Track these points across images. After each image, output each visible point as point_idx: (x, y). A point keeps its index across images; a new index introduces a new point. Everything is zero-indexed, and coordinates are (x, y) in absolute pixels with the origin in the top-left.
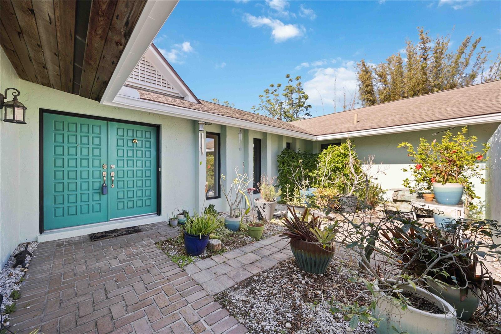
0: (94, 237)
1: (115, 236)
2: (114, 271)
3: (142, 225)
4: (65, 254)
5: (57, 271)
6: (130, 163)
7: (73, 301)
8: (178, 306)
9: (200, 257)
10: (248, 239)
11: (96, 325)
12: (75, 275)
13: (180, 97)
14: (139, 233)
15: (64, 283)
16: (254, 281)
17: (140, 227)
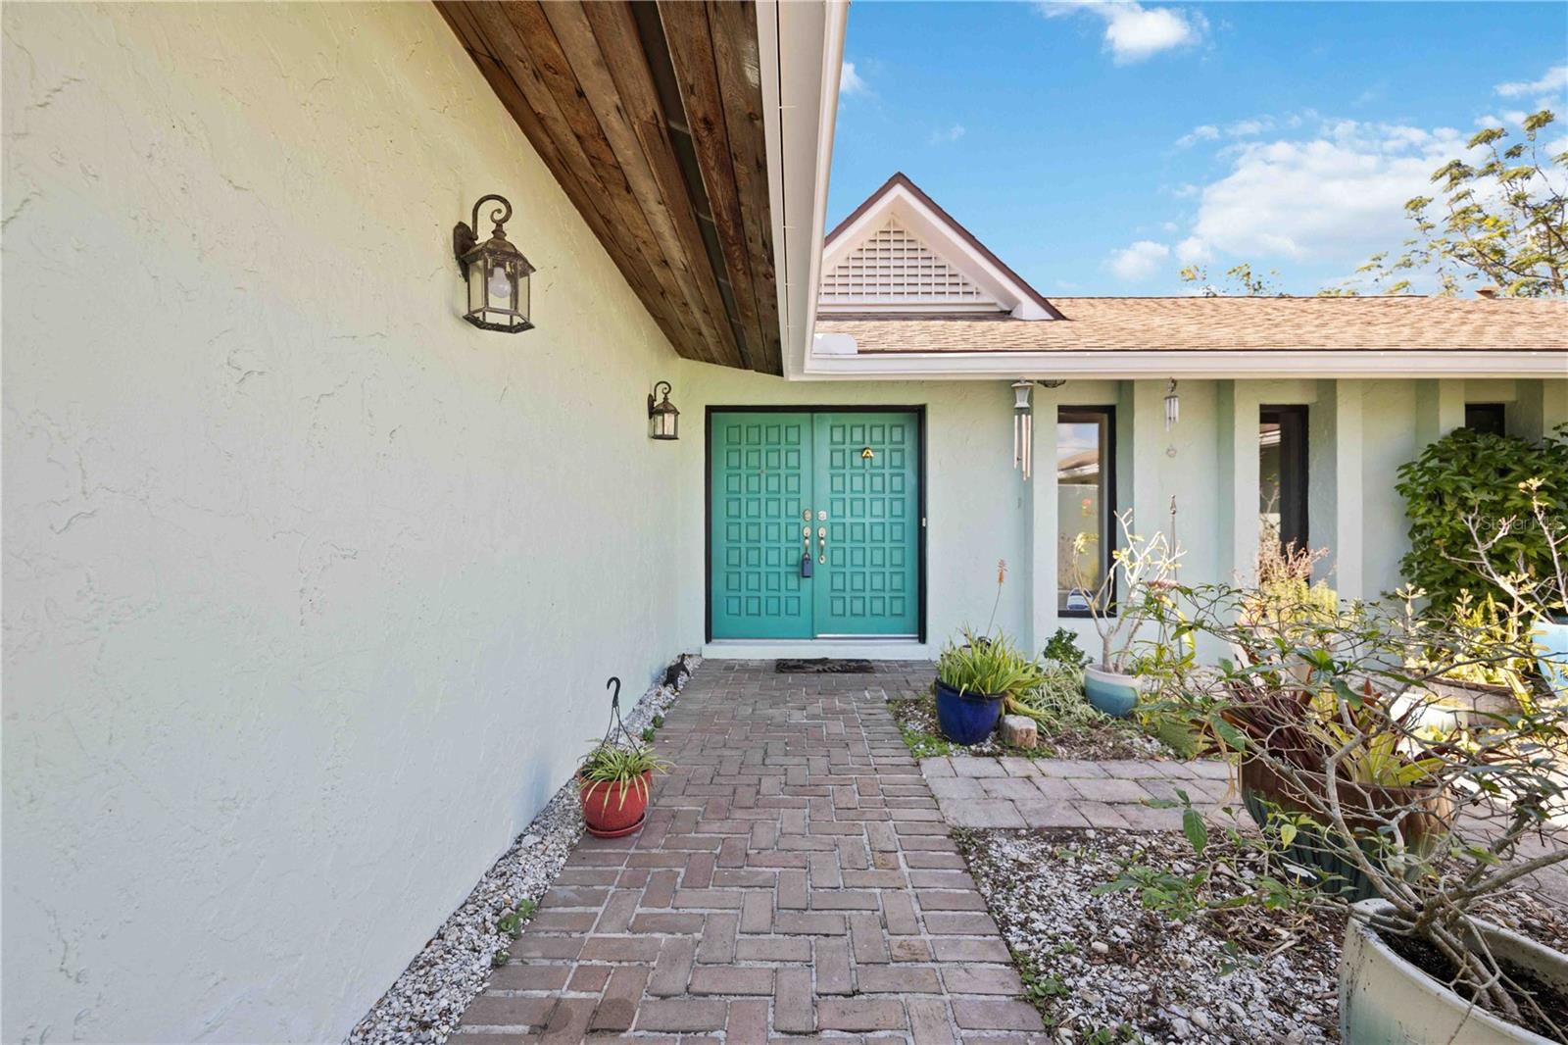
0: (783, 666)
1: (818, 671)
2: (790, 728)
3: (879, 661)
4: (731, 684)
5: (713, 706)
6: (858, 505)
7: (718, 752)
8: (869, 816)
9: (970, 750)
10: (1147, 745)
11: (734, 792)
12: (733, 717)
13: (1001, 312)
14: (866, 675)
15: (716, 724)
16: (1084, 840)
17: (873, 664)
